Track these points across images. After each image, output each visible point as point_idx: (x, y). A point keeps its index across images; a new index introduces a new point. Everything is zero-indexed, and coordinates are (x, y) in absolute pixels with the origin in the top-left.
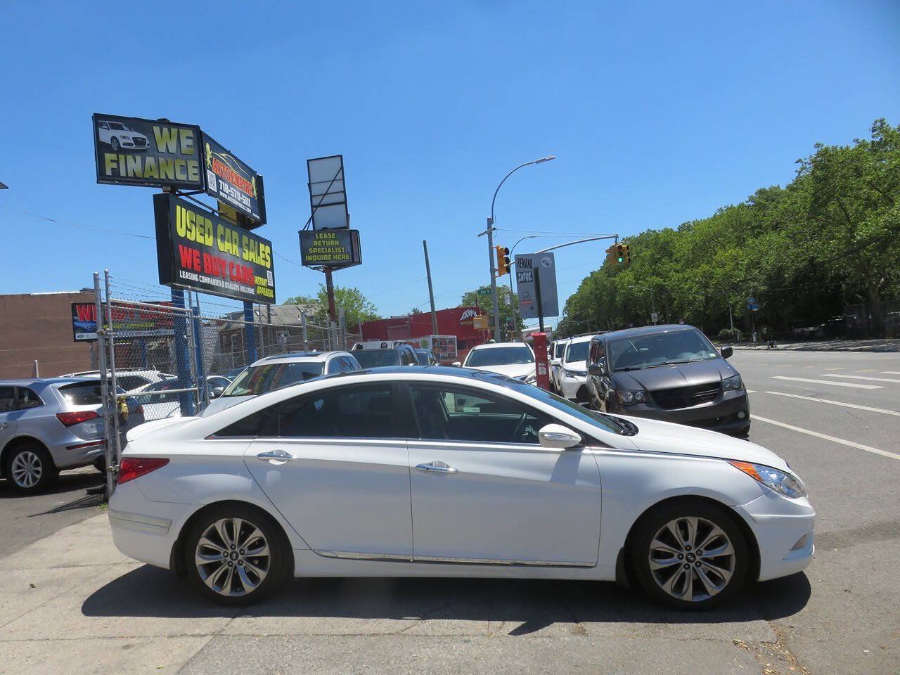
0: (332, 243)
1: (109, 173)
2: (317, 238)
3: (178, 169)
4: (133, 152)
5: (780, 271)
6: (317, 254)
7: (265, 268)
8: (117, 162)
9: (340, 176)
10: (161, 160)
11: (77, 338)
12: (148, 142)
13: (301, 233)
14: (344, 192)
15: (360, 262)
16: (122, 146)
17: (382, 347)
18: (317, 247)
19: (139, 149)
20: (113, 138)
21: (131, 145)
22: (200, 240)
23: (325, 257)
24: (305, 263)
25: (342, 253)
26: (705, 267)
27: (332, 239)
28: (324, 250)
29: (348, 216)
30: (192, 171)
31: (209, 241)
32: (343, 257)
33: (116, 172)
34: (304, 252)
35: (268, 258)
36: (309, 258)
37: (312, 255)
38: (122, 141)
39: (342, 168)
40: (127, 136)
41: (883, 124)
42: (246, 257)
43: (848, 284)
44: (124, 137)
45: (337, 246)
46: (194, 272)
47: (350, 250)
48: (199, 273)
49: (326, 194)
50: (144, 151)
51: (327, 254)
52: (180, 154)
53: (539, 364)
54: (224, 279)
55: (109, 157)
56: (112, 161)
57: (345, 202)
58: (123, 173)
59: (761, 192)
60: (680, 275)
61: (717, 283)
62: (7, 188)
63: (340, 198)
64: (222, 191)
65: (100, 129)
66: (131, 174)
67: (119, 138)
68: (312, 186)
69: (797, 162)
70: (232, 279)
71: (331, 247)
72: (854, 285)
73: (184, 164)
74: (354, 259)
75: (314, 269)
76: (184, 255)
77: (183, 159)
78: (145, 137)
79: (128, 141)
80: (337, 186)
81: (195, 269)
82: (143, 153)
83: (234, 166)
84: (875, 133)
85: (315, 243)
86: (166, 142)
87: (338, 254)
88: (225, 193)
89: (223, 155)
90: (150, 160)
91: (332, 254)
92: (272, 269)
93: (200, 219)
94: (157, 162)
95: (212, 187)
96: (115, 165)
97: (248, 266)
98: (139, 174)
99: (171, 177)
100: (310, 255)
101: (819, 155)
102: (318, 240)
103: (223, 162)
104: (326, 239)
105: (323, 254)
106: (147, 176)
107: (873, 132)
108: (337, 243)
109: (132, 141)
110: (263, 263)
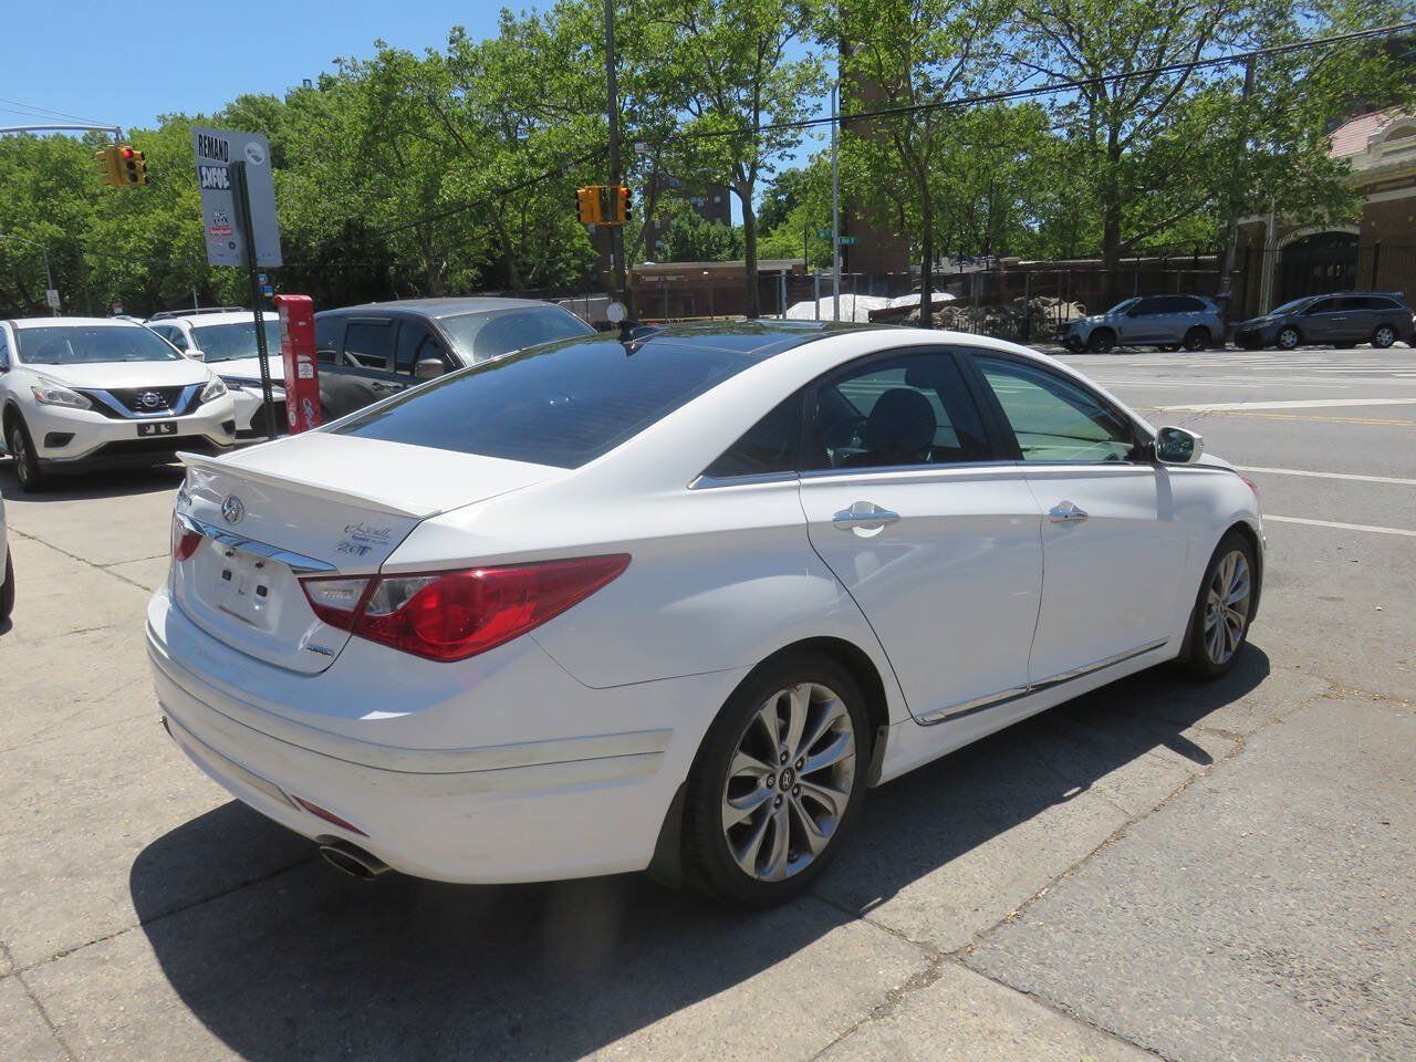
5: (305, 233)
26: (162, 216)
41: (462, 36)
43: (397, 267)
59: (247, 101)
60: (112, 225)
61: (186, 246)
69: (335, 62)
72: (405, 269)
84: (452, 46)
101: (383, 58)
107: (451, 42)
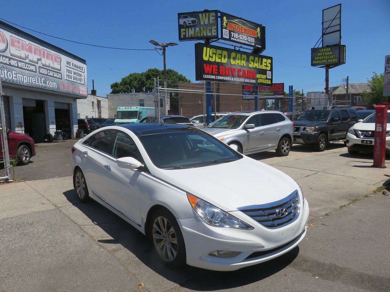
0: (328, 53)
1: (182, 37)
2: (320, 51)
3: (208, 31)
4: (191, 27)
6: (319, 60)
7: (266, 70)
8: (185, 32)
9: (338, 16)
10: (202, 28)
11: (244, 98)
12: (197, 21)
13: (312, 49)
14: (340, 25)
15: (344, 63)
16: (187, 25)
17: (324, 109)
18: (319, 56)
19: (194, 25)
20: (184, 22)
21: (190, 24)
22: (218, 60)
23: (324, 61)
24: (313, 65)
25: (333, 58)
27: (328, 51)
28: (323, 58)
29: (340, 37)
30: (214, 31)
31: (224, 61)
32: (334, 60)
33: (185, 36)
34: (313, 59)
35: (269, 65)
36: (315, 62)
37: (316, 60)
38: (187, 23)
39: (340, 11)
40: (189, 20)
42: (251, 66)
44: (188, 21)
45: (331, 55)
46: (212, 74)
47: (338, 56)
48: (216, 75)
49: (328, 27)
50: (195, 25)
51: (325, 59)
52: (210, 25)
53: (378, 125)
54: (233, 76)
55: (182, 30)
56: (184, 32)
57: (340, 30)
58: (187, 36)
62: (178, 44)
63: (337, 28)
64: (233, 37)
65: (180, 19)
66: (190, 36)
67: (186, 22)
68: (324, 24)
70: (239, 76)
71: (327, 55)
73: (211, 28)
74: (340, 61)
75: (320, 67)
76: (207, 68)
77: (210, 26)
78: (196, 19)
79: (189, 22)
80: (337, 22)
81: (213, 73)
82: (194, 26)
83: (243, 24)
85: (319, 54)
86: (204, 20)
87: (331, 59)
88: (235, 38)
89: (236, 20)
90: (197, 29)
91: (327, 59)
92: (271, 70)
93: (219, 52)
94: (200, 29)
95: (226, 36)
96: (184, 33)
97: (253, 70)
98: (193, 36)
99: (205, 35)
100: (315, 60)
102: (320, 52)
103: (236, 23)
104: (326, 52)
105: (323, 60)
106: (196, 36)
108: (331, 53)
109: (191, 22)
110: (264, 68)
